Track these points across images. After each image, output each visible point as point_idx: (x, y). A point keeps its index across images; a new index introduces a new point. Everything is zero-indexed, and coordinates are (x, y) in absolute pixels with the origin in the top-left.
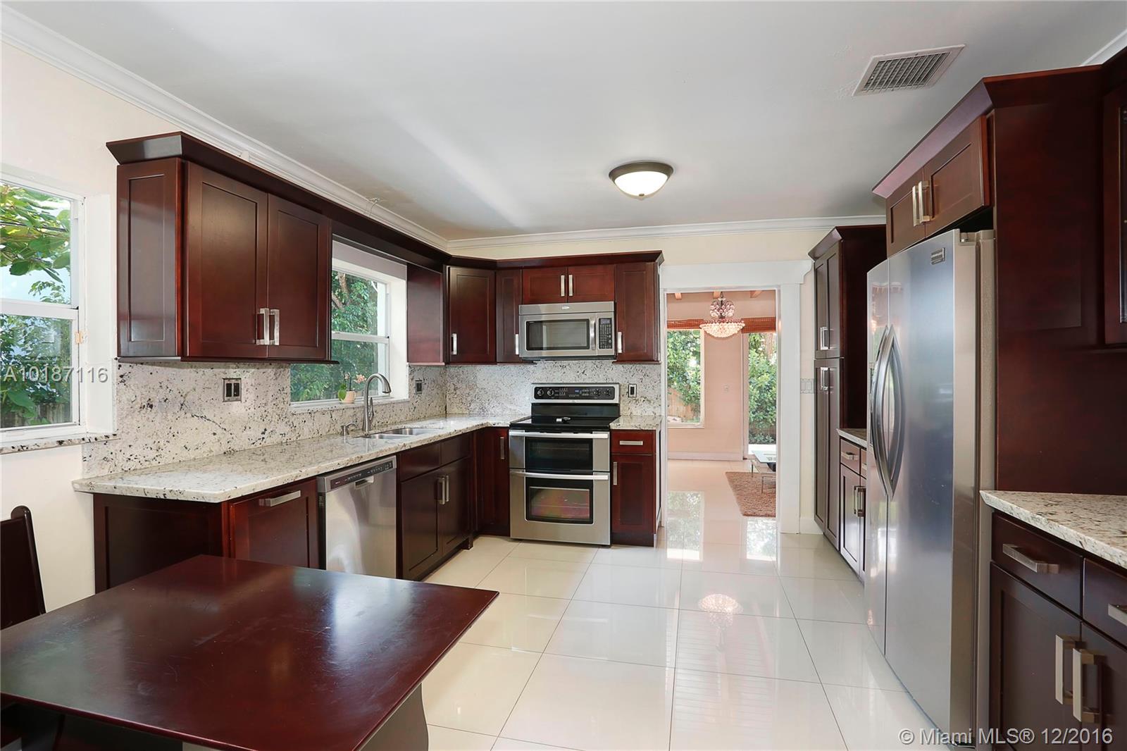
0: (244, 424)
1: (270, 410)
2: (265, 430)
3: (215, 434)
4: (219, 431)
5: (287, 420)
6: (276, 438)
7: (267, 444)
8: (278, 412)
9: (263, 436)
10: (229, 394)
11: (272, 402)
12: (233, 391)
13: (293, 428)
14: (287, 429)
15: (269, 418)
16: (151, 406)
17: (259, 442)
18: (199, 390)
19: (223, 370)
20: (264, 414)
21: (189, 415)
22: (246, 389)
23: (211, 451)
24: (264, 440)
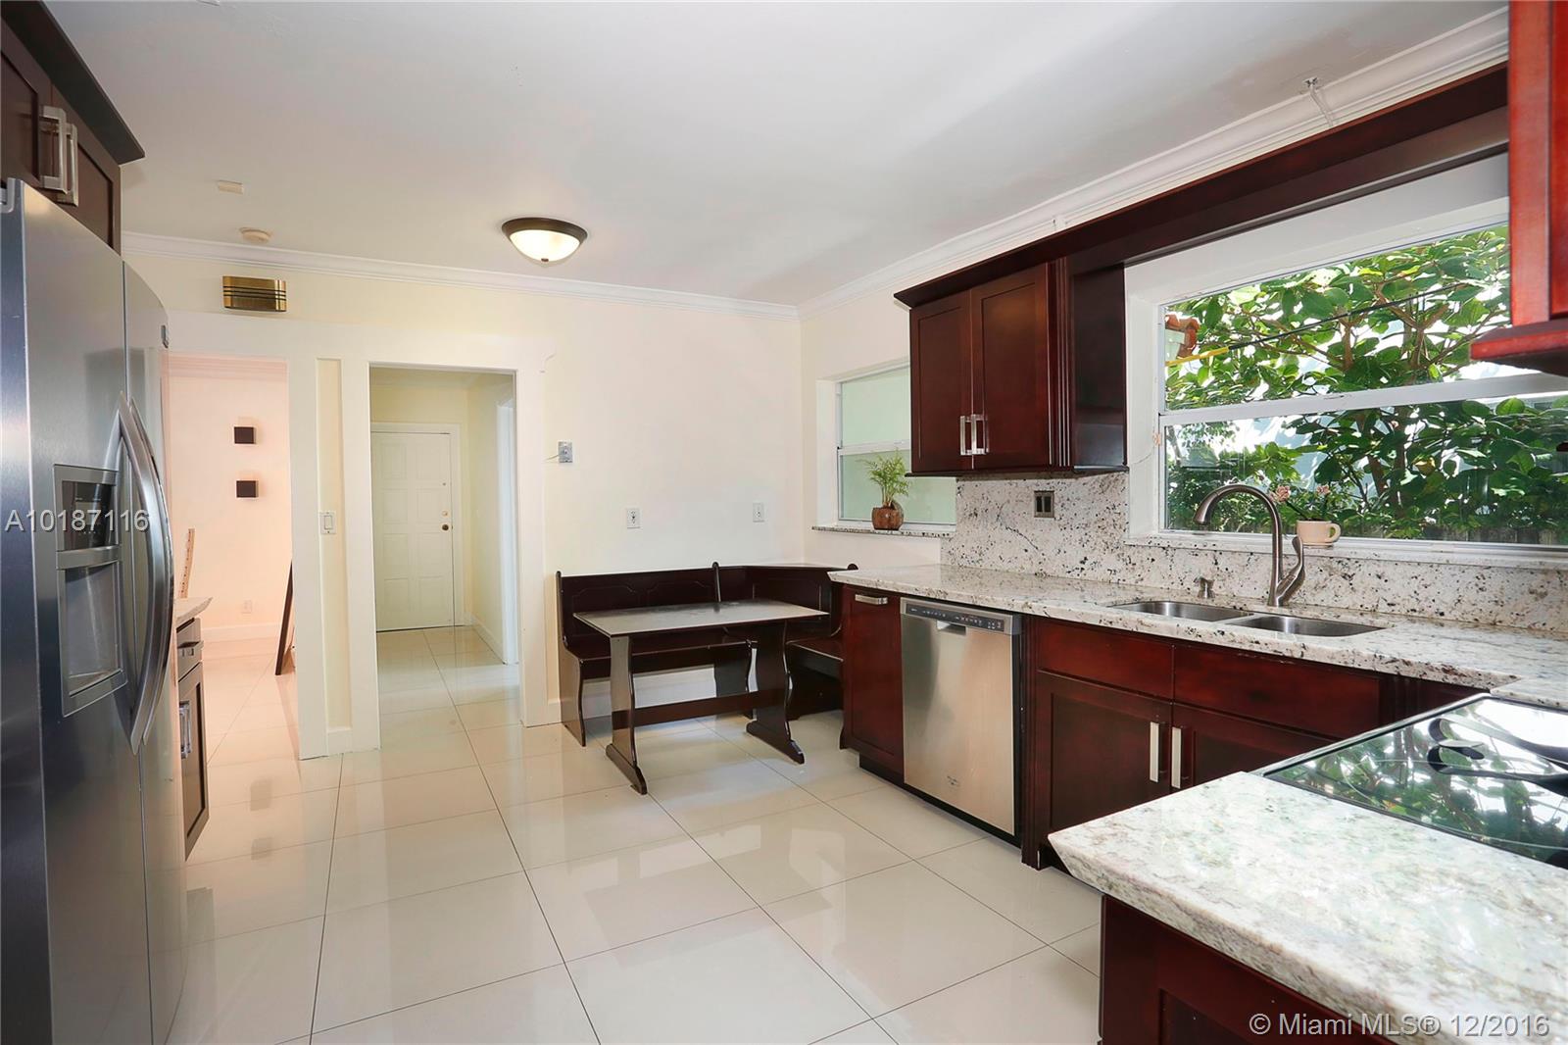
0: (1058, 546)
1: (1092, 534)
2: (1086, 559)
3: (1026, 551)
4: (1031, 549)
5: (1118, 551)
6: (1101, 573)
7: (1086, 578)
8: (1106, 538)
9: (1083, 566)
10: (1039, 509)
11: (1095, 523)
12: (1044, 504)
13: (1130, 566)
14: (1120, 565)
15: (1092, 543)
16: (976, 515)
17: (1078, 572)
18: (1013, 502)
19: (1036, 481)
20: (1085, 538)
21: (1004, 527)
22: (1060, 504)
23: (1022, 568)
24: (1084, 572)
